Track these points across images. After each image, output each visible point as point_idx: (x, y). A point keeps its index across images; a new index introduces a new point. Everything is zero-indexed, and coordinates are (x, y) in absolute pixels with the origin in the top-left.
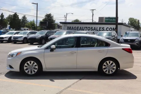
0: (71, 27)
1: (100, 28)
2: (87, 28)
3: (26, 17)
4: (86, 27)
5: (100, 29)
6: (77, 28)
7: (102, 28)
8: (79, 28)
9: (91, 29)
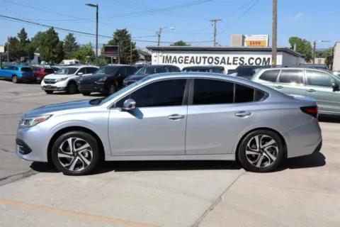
0: (171, 57)
1: (234, 58)
2: (207, 59)
3: (74, 36)
4: (205, 58)
5: (234, 61)
6: (185, 60)
7: (238, 59)
8: (190, 59)
9: (214, 61)
